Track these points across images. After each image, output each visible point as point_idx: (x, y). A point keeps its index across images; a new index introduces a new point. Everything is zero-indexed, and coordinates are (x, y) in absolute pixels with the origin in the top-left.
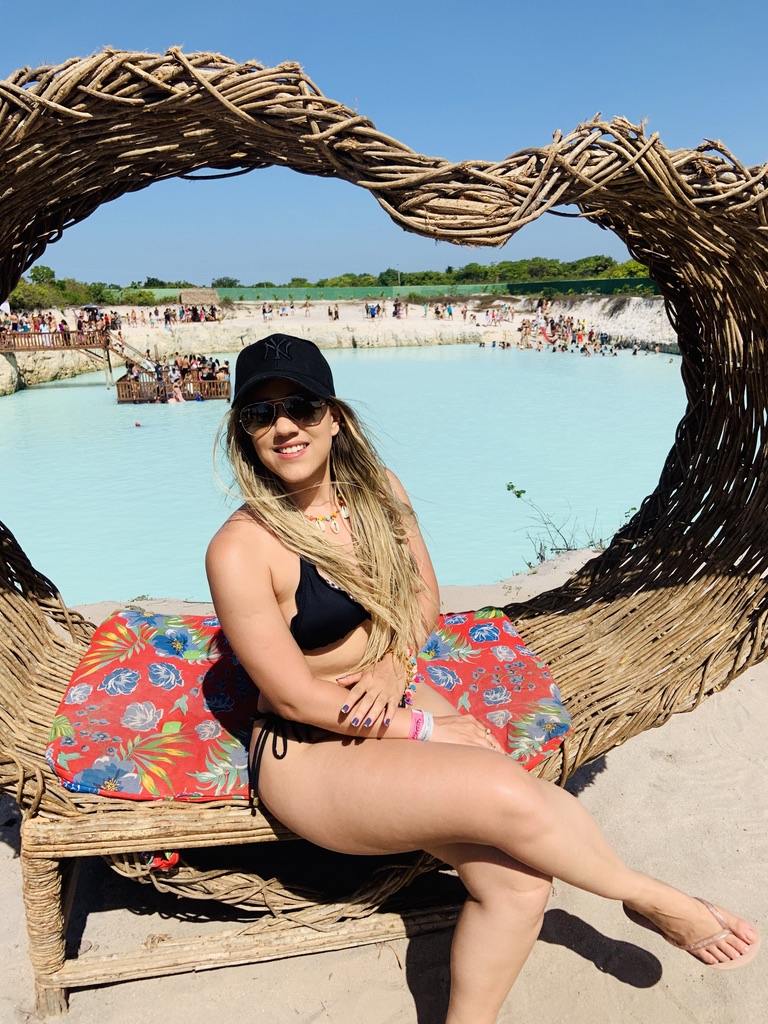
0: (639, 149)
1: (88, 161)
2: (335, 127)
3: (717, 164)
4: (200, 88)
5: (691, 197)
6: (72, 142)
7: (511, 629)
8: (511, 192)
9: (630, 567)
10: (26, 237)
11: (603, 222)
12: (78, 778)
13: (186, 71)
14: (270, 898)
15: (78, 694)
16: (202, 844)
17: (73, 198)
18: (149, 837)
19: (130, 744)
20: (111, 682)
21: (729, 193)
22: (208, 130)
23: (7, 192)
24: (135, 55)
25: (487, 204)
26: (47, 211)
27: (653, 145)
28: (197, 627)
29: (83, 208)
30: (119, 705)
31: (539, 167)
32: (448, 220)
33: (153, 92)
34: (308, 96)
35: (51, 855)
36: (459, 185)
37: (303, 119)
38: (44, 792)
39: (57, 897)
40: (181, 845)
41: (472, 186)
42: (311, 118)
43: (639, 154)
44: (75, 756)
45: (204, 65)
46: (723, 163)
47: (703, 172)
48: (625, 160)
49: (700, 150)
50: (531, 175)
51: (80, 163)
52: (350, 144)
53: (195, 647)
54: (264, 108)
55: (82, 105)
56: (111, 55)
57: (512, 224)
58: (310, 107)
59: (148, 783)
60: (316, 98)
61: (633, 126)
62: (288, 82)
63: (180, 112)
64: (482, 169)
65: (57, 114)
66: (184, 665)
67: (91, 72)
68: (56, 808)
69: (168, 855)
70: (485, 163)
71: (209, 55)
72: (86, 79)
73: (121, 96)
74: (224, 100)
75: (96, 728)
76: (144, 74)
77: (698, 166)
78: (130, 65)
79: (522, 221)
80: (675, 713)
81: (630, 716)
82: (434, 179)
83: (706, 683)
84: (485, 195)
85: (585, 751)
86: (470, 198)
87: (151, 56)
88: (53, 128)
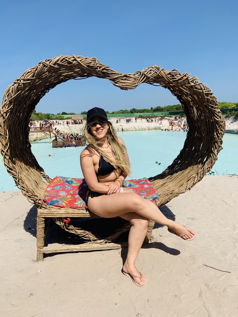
0: (159, 71)
1: (56, 76)
2: (102, 68)
3: (175, 73)
4: (78, 62)
5: (171, 79)
6: (54, 72)
7: (149, 182)
8: (135, 79)
9: (177, 167)
10: (42, 92)
11: (166, 87)
12: (49, 202)
13: (75, 59)
14: (90, 236)
15: (49, 189)
16: (75, 216)
17: (52, 84)
18: (64, 214)
19: (60, 197)
20: (56, 187)
21: (178, 78)
22: (79, 69)
23: (40, 82)
24: (66, 56)
25: (131, 81)
26: (46, 86)
27: (162, 70)
28: (75, 180)
29: (53, 85)
30: (58, 191)
31: (140, 74)
32: (124, 84)
33: (69, 63)
34: (97, 63)
35: (43, 216)
36: (125, 78)
37: (96, 67)
38: (43, 203)
39: (44, 228)
40: (71, 216)
41: (128, 78)
42: (98, 66)
43: (159, 72)
44: (49, 198)
45: (79, 58)
46: (177, 73)
47: (172, 75)
48: (157, 73)
49: (173, 71)
50: (139, 76)
51: (54, 76)
52: (105, 71)
53: (74, 183)
54: (89, 65)
55: (57, 65)
56: (62, 56)
57: (136, 85)
58: (97, 65)
59: (64, 204)
60: (99, 63)
61: (158, 67)
62: (94, 60)
63: (74, 66)
64: (130, 75)
65: (52, 67)
66: (72, 186)
67: (59, 59)
68: (45, 207)
69: (68, 219)
71: (80, 56)
72: (58, 61)
73: (64, 63)
74: (82, 64)
75: (53, 194)
76: (68, 60)
77: (171, 73)
78: (65, 58)
79: (138, 84)
80: (181, 193)
81: (171, 194)
82: (121, 77)
83: (188, 186)
84: (130, 80)
85: (161, 202)
86: (127, 80)
87: (69, 57)
88: (51, 69)
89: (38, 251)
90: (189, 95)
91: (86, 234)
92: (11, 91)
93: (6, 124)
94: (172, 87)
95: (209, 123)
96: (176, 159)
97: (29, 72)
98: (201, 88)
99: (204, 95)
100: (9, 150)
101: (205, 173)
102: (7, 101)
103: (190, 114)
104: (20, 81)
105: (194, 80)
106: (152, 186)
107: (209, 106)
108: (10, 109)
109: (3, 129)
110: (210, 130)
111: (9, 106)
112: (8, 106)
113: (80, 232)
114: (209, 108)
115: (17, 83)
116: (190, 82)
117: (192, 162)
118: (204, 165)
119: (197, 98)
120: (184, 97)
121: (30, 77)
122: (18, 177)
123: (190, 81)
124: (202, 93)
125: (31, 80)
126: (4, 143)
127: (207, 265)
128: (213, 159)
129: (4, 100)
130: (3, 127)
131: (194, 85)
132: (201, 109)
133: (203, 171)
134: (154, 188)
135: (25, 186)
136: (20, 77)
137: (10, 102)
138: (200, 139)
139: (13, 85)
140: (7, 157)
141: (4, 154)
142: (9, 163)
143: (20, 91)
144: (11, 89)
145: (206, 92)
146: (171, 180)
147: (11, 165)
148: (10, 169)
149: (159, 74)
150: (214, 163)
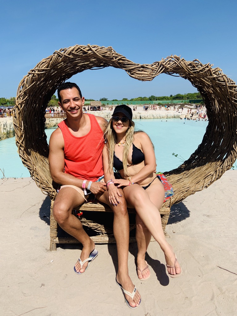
0: (179, 61)
1: (71, 66)
2: (118, 58)
3: (196, 64)
4: (93, 52)
5: (191, 71)
6: (69, 62)
7: (164, 177)
8: (153, 70)
10: (58, 82)
13: (91, 49)
14: (102, 229)
16: (88, 210)
17: (68, 74)
21: (199, 70)
22: (95, 59)
23: (56, 72)
24: (81, 46)
26: (62, 77)
27: (182, 60)
29: (69, 76)
31: (158, 65)
32: (140, 76)
33: (85, 53)
34: (113, 53)
36: (142, 69)
37: (112, 57)
40: (83, 210)
41: (145, 69)
42: (113, 57)
45: (94, 47)
46: (198, 63)
47: (193, 66)
48: (176, 63)
49: (194, 61)
50: (157, 67)
51: (70, 66)
52: (121, 61)
54: (105, 55)
55: (72, 55)
56: (77, 46)
57: (153, 76)
58: (113, 55)
60: (115, 53)
61: (178, 57)
62: (110, 50)
63: (89, 56)
64: (147, 66)
65: (67, 57)
67: (74, 49)
69: (80, 212)
70: (148, 64)
71: (95, 45)
72: (73, 50)
73: (79, 53)
74: (97, 54)
76: (83, 49)
77: (192, 64)
78: (80, 48)
79: (155, 76)
80: (197, 191)
81: (186, 191)
82: (137, 68)
83: (205, 184)
84: (147, 71)
85: (176, 199)
86: (144, 71)
87: (84, 46)
88: (66, 59)
89: (51, 241)
90: (210, 87)
91: (99, 227)
92: (25, 82)
93: (21, 115)
94: (192, 78)
95: (231, 118)
96: (193, 154)
97: (43, 63)
98: (224, 80)
99: (227, 88)
100: (24, 142)
101: (224, 171)
102: (22, 92)
103: (210, 106)
104: (35, 72)
105: (217, 71)
106: (166, 181)
107: (232, 99)
108: (24, 100)
109: (18, 120)
110: (232, 126)
111: (24, 97)
112: (22, 97)
113: (92, 225)
114: (232, 102)
115: (32, 74)
116: (213, 74)
117: (211, 158)
118: (223, 162)
119: (220, 90)
120: (205, 89)
121: (45, 68)
122: (32, 168)
123: (212, 72)
124: (225, 86)
125: (46, 70)
126: (19, 135)
127: (221, 267)
128: (234, 157)
129: (19, 91)
130: (18, 118)
131: (216, 77)
132: (223, 102)
133: (222, 169)
134: (169, 184)
135: (39, 178)
136: (35, 68)
137: (25, 93)
138: (221, 135)
139: (28, 76)
140: (22, 149)
141: (19, 145)
142: (24, 155)
143: (35, 82)
144: (26, 80)
145: (229, 85)
146: (187, 176)
147: (26, 156)
148: (25, 160)
149: (179, 65)
150: (235, 161)
